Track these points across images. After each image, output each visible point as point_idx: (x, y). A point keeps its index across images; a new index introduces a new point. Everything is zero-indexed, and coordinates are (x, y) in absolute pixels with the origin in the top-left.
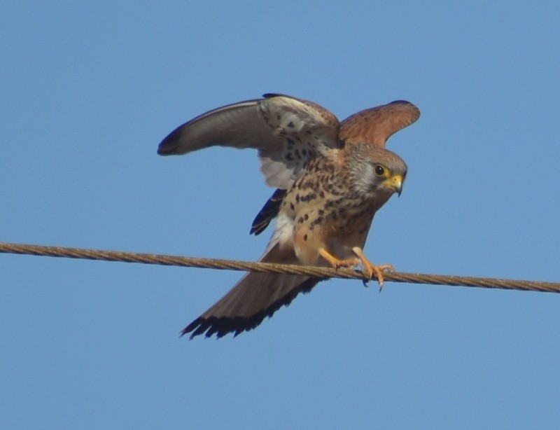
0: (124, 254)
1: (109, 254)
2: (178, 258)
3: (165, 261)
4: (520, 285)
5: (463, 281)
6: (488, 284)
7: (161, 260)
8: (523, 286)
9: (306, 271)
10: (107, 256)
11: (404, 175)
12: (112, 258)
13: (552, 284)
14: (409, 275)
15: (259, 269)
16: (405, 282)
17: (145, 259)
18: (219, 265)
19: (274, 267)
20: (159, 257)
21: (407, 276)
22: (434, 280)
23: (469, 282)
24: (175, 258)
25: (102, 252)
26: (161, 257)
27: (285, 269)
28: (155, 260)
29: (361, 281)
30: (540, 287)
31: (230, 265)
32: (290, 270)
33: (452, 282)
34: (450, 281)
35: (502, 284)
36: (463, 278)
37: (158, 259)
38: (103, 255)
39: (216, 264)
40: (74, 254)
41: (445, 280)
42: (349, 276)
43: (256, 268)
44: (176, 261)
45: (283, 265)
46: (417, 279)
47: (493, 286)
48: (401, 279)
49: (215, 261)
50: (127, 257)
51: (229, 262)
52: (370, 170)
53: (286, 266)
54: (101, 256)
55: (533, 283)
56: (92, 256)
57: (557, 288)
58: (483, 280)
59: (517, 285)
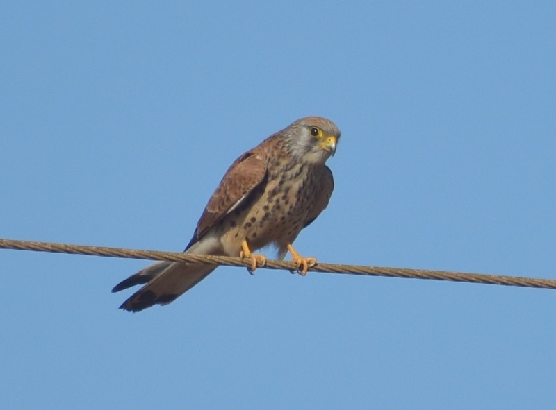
0: (66, 246)
1: (52, 246)
2: (117, 250)
3: (104, 253)
4: (436, 275)
5: (383, 271)
6: (405, 275)
7: (101, 251)
8: (439, 276)
9: (236, 262)
10: (50, 248)
11: (338, 137)
12: (55, 249)
13: (465, 274)
14: (331, 265)
15: (192, 260)
16: (328, 272)
17: (86, 251)
18: (155, 256)
19: (206, 258)
20: (98, 248)
21: (330, 267)
22: (356, 271)
23: (388, 272)
24: (113, 249)
25: (45, 244)
26: (101, 249)
27: (216, 260)
28: (96, 252)
29: (288, 271)
30: (454, 277)
31: (165, 256)
32: (221, 261)
33: (373, 272)
34: (370, 271)
35: (419, 274)
36: (382, 268)
37: (98, 251)
38: (46, 247)
39: (152, 256)
40: (19, 246)
41: (365, 270)
42: (276, 266)
43: (189, 259)
44: (115, 252)
45: (214, 256)
46: (340, 270)
47: (410, 276)
48: (324, 269)
49: (150, 252)
50: (68, 249)
51: (164, 253)
52: (306, 133)
53: (217, 257)
54: (45, 248)
55: (447, 273)
56: (36, 247)
57: (469, 278)
58: (400, 270)
59: (432, 274)
